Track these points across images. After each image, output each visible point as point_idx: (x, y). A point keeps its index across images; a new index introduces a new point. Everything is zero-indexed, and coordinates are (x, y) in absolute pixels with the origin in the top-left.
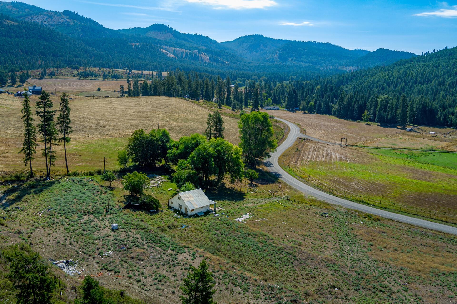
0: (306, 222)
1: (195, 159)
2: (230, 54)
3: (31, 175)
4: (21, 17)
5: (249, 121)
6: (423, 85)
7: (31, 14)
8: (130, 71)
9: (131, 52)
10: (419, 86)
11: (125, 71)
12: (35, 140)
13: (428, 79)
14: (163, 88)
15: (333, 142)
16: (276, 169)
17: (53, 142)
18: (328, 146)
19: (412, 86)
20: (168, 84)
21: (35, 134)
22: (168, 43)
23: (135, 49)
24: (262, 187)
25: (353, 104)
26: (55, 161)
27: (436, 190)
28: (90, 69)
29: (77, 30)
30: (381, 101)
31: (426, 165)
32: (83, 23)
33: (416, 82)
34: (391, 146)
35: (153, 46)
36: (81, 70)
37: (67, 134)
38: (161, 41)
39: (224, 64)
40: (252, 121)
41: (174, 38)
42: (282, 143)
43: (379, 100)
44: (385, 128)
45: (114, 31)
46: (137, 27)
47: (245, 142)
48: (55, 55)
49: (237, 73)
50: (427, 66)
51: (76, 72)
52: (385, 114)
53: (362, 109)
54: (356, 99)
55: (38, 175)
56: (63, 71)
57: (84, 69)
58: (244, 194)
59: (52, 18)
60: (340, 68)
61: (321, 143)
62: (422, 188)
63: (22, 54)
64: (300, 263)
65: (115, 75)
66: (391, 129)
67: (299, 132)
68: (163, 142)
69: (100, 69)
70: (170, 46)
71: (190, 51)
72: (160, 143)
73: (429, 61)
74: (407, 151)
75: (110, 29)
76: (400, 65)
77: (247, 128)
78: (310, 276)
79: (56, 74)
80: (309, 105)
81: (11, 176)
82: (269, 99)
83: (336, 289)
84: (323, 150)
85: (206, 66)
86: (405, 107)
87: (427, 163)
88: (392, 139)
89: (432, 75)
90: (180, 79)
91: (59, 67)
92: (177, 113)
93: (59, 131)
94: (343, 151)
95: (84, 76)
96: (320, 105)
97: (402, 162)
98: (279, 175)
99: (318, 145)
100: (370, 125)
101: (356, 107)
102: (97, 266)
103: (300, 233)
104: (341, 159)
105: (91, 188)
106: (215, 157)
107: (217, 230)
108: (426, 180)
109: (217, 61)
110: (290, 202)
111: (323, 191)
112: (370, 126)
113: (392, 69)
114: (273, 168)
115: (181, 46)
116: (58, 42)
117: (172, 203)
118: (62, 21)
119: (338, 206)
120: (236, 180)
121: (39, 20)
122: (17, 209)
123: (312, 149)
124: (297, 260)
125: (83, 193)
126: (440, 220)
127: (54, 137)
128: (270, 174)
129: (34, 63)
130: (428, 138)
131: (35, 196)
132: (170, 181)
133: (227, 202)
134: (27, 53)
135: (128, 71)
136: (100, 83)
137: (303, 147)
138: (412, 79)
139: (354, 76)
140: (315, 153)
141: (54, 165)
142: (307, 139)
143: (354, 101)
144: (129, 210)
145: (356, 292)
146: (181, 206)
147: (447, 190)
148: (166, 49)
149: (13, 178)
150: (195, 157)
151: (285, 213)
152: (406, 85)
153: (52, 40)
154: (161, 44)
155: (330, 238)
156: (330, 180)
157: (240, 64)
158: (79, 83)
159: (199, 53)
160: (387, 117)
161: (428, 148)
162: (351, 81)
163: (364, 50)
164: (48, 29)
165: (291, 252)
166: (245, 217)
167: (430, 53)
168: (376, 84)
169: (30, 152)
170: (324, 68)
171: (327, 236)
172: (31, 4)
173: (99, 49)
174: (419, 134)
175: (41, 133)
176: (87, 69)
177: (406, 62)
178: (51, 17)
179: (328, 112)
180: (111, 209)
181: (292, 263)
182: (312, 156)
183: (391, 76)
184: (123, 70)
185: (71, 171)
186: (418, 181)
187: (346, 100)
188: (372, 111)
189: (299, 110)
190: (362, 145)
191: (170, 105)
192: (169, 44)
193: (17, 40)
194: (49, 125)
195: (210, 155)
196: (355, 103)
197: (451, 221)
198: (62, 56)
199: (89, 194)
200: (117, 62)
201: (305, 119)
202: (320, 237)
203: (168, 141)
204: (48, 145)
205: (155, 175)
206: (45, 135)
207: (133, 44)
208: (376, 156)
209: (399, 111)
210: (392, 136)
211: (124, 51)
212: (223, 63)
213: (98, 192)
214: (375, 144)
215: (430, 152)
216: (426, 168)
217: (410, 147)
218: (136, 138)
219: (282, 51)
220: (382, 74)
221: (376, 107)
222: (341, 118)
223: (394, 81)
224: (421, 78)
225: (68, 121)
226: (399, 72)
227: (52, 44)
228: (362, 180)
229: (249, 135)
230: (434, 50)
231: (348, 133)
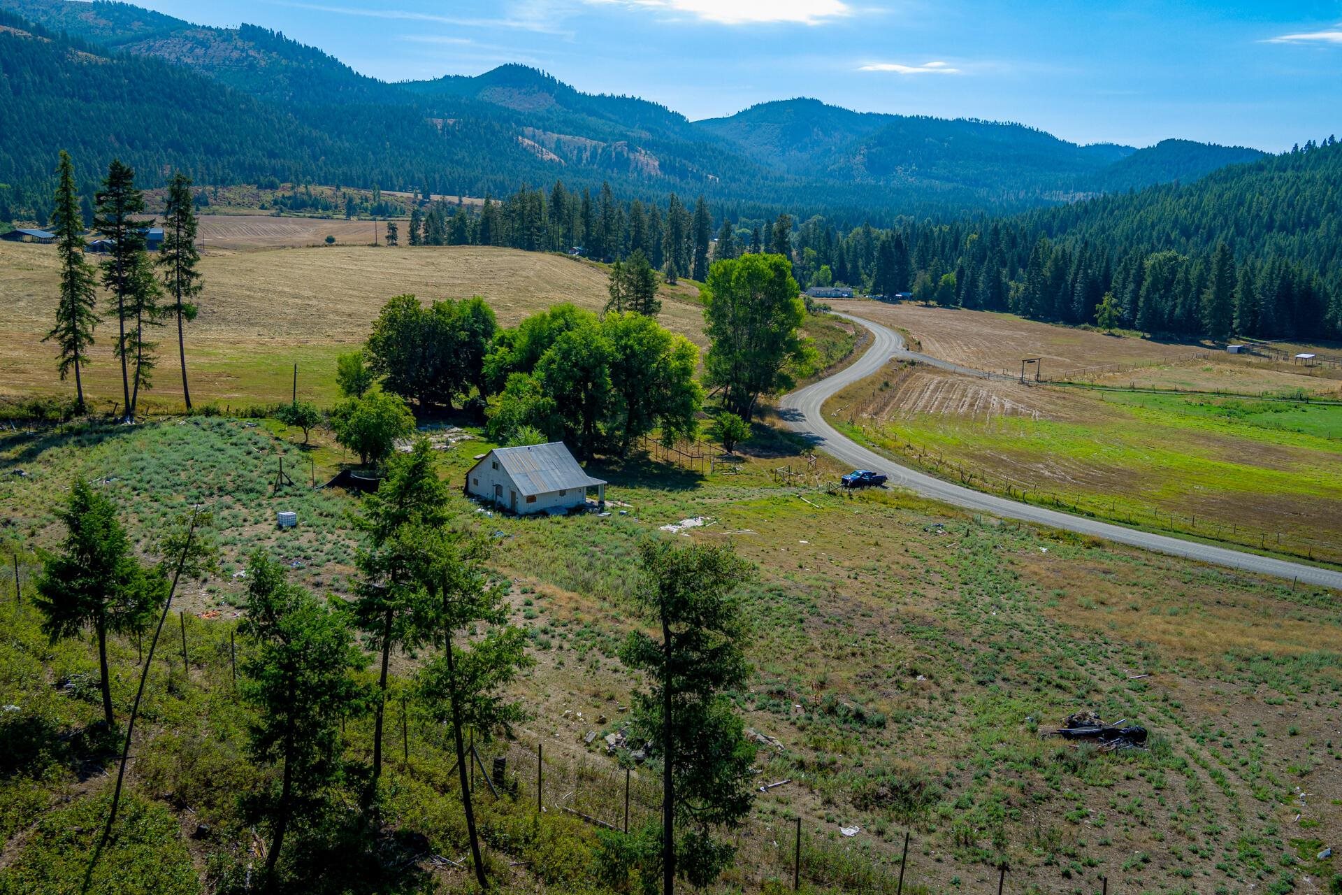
0: (873, 541)
1: (554, 366)
2: (721, 153)
3: (80, 407)
4: (118, 43)
5: (729, 281)
6: (1293, 234)
7: (147, 36)
8: (426, 195)
9: (432, 144)
10: (1280, 238)
11: (412, 195)
12: (91, 305)
13: (1308, 215)
14: (509, 224)
15: (1000, 372)
16: (814, 424)
17: (145, 315)
18: (983, 382)
19: (1257, 236)
20: (521, 215)
21: (92, 287)
22: (541, 119)
23: (443, 134)
24: (757, 464)
25: (1070, 278)
26: (151, 371)
27: (1293, 490)
28: (311, 188)
29: (277, 82)
30: (1153, 266)
31: (1275, 433)
32: (297, 60)
33: (1270, 228)
34: (1173, 386)
35: (497, 127)
36: (284, 191)
37: (187, 294)
38: (520, 113)
39: (702, 181)
40: (738, 278)
41: (558, 107)
42: (842, 369)
43: (1148, 263)
44: (1163, 346)
45: (384, 84)
46: (452, 74)
47: (721, 344)
48: (214, 151)
49: (738, 205)
50: (1308, 182)
51: (268, 196)
52: (1166, 306)
53: (1096, 290)
54: (1080, 262)
55: (100, 411)
56: (232, 193)
57: (293, 188)
58: (701, 477)
59: (207, 48)
60: (1046, 197)
61: (960, 375)
62: (1250, 484)
63: (117, 145)
64: (827, 622)
65: (380, 205)
66: (1182, 347)
67: (900, 346)
68: (474, 334)
69: (338, 188)
70: (545, 130)
71: (603, 144)
72: (463, 335)
73: (1312, 168)
74: (1222, 398)
75: (374, 80)
76: (1225, 180)
77: (725, 302)
78: (849, 650)
79: (211, 201)
80: (941, 283)
81: (21, 406)
82: (824, 267)
83: (919, 678)
84: (965, 390)
85: (649, 187)
86: (1225, 284)
87: (1278, 427)
88: (1183, 369)
89: (1321, 206)
90: (557, 200)
91: (224, 182)
92: (542, 290)
93: (163, 284)
94: (1024, 394)
95: (292, 208)
96: (974, 282)
97: (1201, 423)
98: (818, 438)
99: (951, 380)
100: (1119, 337)
101: (1078, 287)
102: (208, 599)
103: (847, 563)
104: (1014, 412)
105: (245, 440)
106: (614, 365)
107: (594, 544)
108: (1266, 466)
109: (683, 174)
110: (834, 499)
111: (943, 477)
112: (1120, 340)
113: (1201, 190)
114: (803, 424)
115: (578, 129)
116: (222, 114)
117: (476, 482)
118: (235, 55)
119: (982, 513)
120: (677, 434)
121: (170, 54)
122: (17, 477)
123: (932, 387)
124: (819, 615)
125: (219, 450)
126: (1291, 554)
127: (149, 300)
128: (790, 435)
129: (151, 171)
130: (1292, 370)
131: (77, 453)
132: (484, 439)
133: (644, 491)
134: (131, 145)
135: (420, 196)
136: (337, 226)
137: (904, 381)
138: (1258, 215)
139: (1086, 211)
140: (940, 396)
141: (149, 386)
142: (921, 363)
143: (1074, 267)
144: (343, 491)
145: (979, 688)
146: (498, 488)
147: (1328, 489)
148: (533, 138)
149: (24, 412)
150: (554, 361)
151: (813, 522)
152: (1240, 232)
153: (204, 106)
154: (518, 123)
155: (937, 579)
156: (971, 456)
157: (749, 183)
158: (273, 226)
159: (632, 148)
160: (1172, 312)
161: (1287, 393)
162: (1074, 225)
163: (1122, 144)
164: (195, 76)
165: (803, 596)
166: (688, 523)
167: (1319, 145)
168: (1147, 233)
169: (76, 339)
170: (999, 197)
171: (927, 571)
172: (150, 9)
173: (339, 136)
174: (1264, 360)
175: (107, 285)
176: (302, 189)
177: (1243, 172)
178: (204, 44)
179: (997, 302)
180: (290, 484)
181: (801, 621)
182: (928, 402)
183: (1196, 208)
184: (405, 195)
185: (197, 405)
186: (1243, 468)
187: (1049, 264)
188: (1127, 298)
189: (912, 298)
190: (1086, 382)
191: (523, 269)
192: (543, 123)
193: (104, 106)
194: (134, 262)
195: (600, 358)
196: (1076, 274)
197: (1326, 558)
198: (233, 152)
199: (233, 451)
200: (390, 172)
201: (927, 319)
202: (907, 573)
203: (488, 334)
204: (130, 325)
205: (443, 426)
206: (122, 291)
207: (439, 122)
208: (1125, 408)
209: (1209, 295)
210: (1182, 363)
211: (411, 142)
212: (700, 179)
213: (263, 449)
214: (1126, 382)
215: (1293, 403)
216: (1271, 438)
217: (1232, 389)
218: (392, 320)
219: (875, 145)
220: (1170, 203)
221: (1139, 285)
222: (1034, 317)
223: (1204, 221)
224: (1286, 214)
225: (191, 257)
226: (1221, 196)
227: (203, 119)
228: (1068, 460)
229: (731, 323)
230: (1332, 137)
231: (1049, 354)
